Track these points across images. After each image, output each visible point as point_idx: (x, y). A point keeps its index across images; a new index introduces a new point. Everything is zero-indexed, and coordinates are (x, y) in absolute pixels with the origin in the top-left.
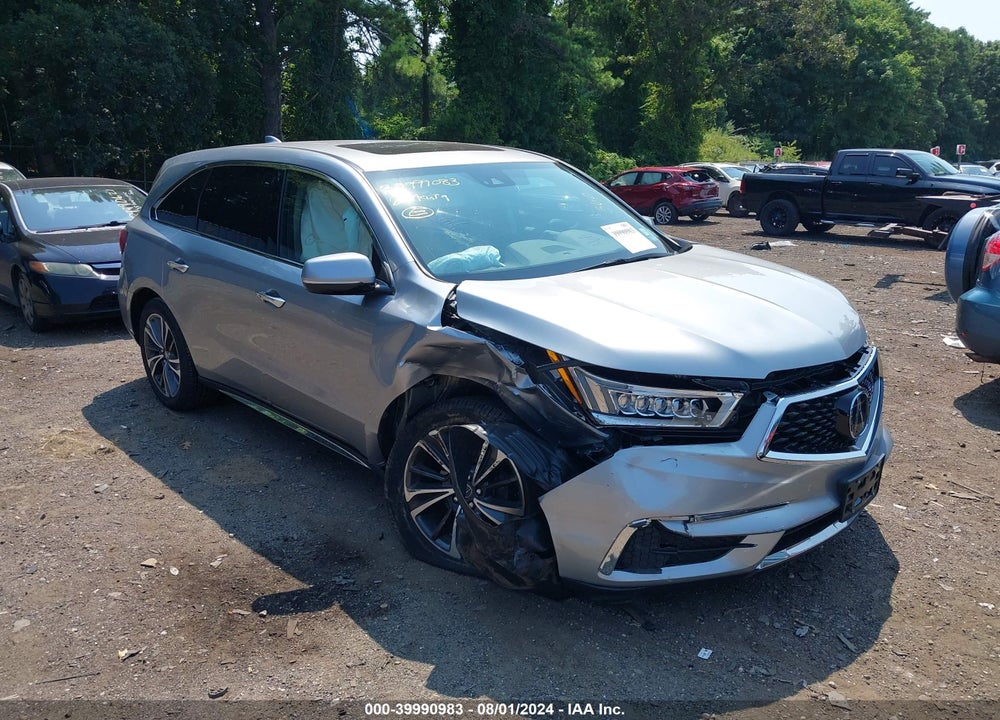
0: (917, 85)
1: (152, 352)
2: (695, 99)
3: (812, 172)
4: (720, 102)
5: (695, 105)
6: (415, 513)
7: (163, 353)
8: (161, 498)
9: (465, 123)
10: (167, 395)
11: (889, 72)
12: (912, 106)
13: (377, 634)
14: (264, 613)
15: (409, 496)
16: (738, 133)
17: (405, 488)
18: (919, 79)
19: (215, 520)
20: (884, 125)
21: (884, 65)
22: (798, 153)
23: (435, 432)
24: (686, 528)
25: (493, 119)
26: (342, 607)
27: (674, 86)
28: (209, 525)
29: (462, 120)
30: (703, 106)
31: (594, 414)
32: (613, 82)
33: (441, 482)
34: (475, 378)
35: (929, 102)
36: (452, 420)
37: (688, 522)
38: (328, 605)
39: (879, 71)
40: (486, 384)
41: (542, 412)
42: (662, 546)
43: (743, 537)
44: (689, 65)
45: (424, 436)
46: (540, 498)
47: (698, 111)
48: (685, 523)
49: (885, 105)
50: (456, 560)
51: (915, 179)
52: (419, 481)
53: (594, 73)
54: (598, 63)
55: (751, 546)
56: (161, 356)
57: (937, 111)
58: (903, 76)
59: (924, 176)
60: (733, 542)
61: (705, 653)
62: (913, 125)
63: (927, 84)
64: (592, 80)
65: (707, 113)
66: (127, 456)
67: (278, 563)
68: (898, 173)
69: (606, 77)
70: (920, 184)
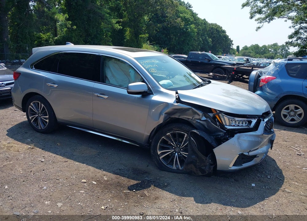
0: (196, 34)
1: (31, 114)
2: (141, 34)
3: (182, 58)
4: (147, 35)
5: (140, 36)
6: (161, 158)
7: (38, 114)
8: (67, 162)
9: (72, 37)
10: (40, 128)
11: (189, 30)
12: (194, 39)
13: (171, 192)
14: (134, 190)
15: (159, 153)
16: (150, 45)
17: (158, 150)
18: (196, 32)
19: (91, 166)
20: (188, 44)
21: (188, 28)
22: (167, 51)
23: (169, 134)
24: (249, 154)
25: (81, 36)
26: (155, 186)
27: (134, 30)
28: (92, 168)
29: (71, 36)
30: (143, 36)
31: (225, 126)
32: (119, 27)
33: (169, 148)
34: (183, 118)
35: (198, 38)
36: (174, 130)
37: (249, 152)
38: (150, 186)
39: (187, 29)
40: (186, 119)
41: (206, 126)
42: (242, 159)
43: (257, 155)
44: (139, 23)
45: (165, 135)
46: (213, 149)
47: (141, 37)
48: (248, 152)
49: (189, 39)
50: (176, 170)
51: (210, 61)
52: (162, 148)
53: (113, 24)
54: (114, 21)
55: (258, 157)
56: (37, 115)
57: (200, 41)
58: (193, 31)
59: (212, 60)
60: (255, 156)
61: (253, 185)
62: (194, 45)
63: (198, 33)
64: (112, 26)
65: (143, 38)
66: (41, 150)
67: (124, 176)
68: (206, 59)
69: (117, 25)
70: (211, 62)
